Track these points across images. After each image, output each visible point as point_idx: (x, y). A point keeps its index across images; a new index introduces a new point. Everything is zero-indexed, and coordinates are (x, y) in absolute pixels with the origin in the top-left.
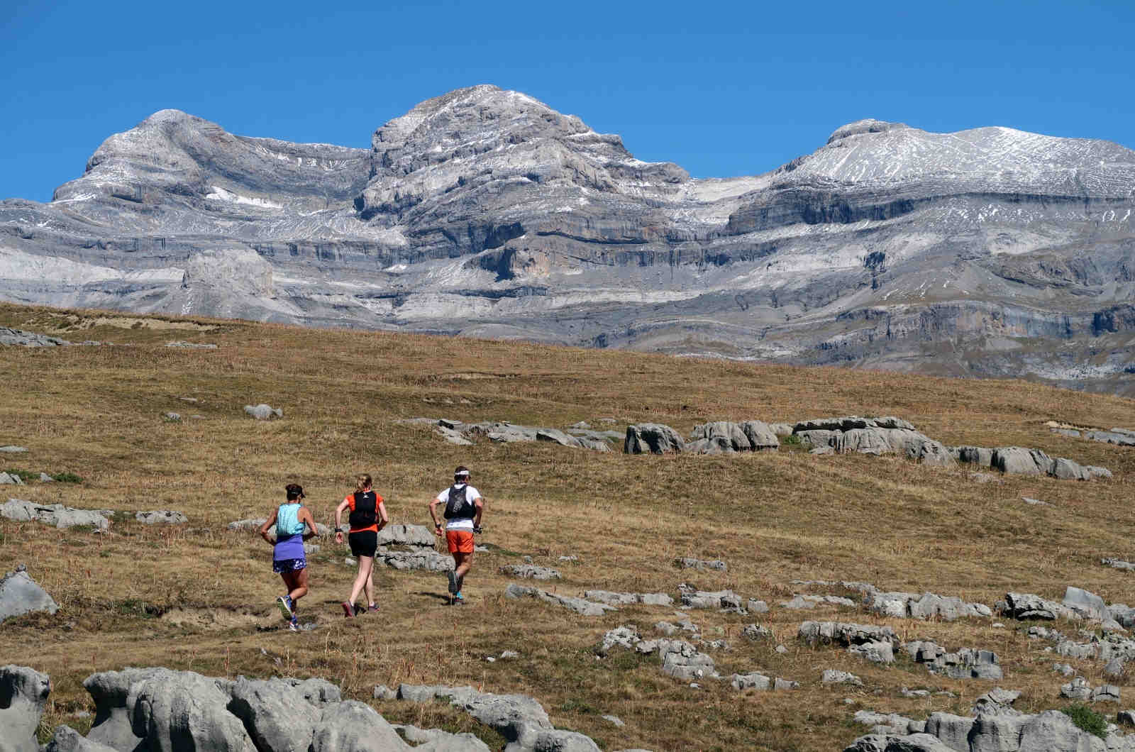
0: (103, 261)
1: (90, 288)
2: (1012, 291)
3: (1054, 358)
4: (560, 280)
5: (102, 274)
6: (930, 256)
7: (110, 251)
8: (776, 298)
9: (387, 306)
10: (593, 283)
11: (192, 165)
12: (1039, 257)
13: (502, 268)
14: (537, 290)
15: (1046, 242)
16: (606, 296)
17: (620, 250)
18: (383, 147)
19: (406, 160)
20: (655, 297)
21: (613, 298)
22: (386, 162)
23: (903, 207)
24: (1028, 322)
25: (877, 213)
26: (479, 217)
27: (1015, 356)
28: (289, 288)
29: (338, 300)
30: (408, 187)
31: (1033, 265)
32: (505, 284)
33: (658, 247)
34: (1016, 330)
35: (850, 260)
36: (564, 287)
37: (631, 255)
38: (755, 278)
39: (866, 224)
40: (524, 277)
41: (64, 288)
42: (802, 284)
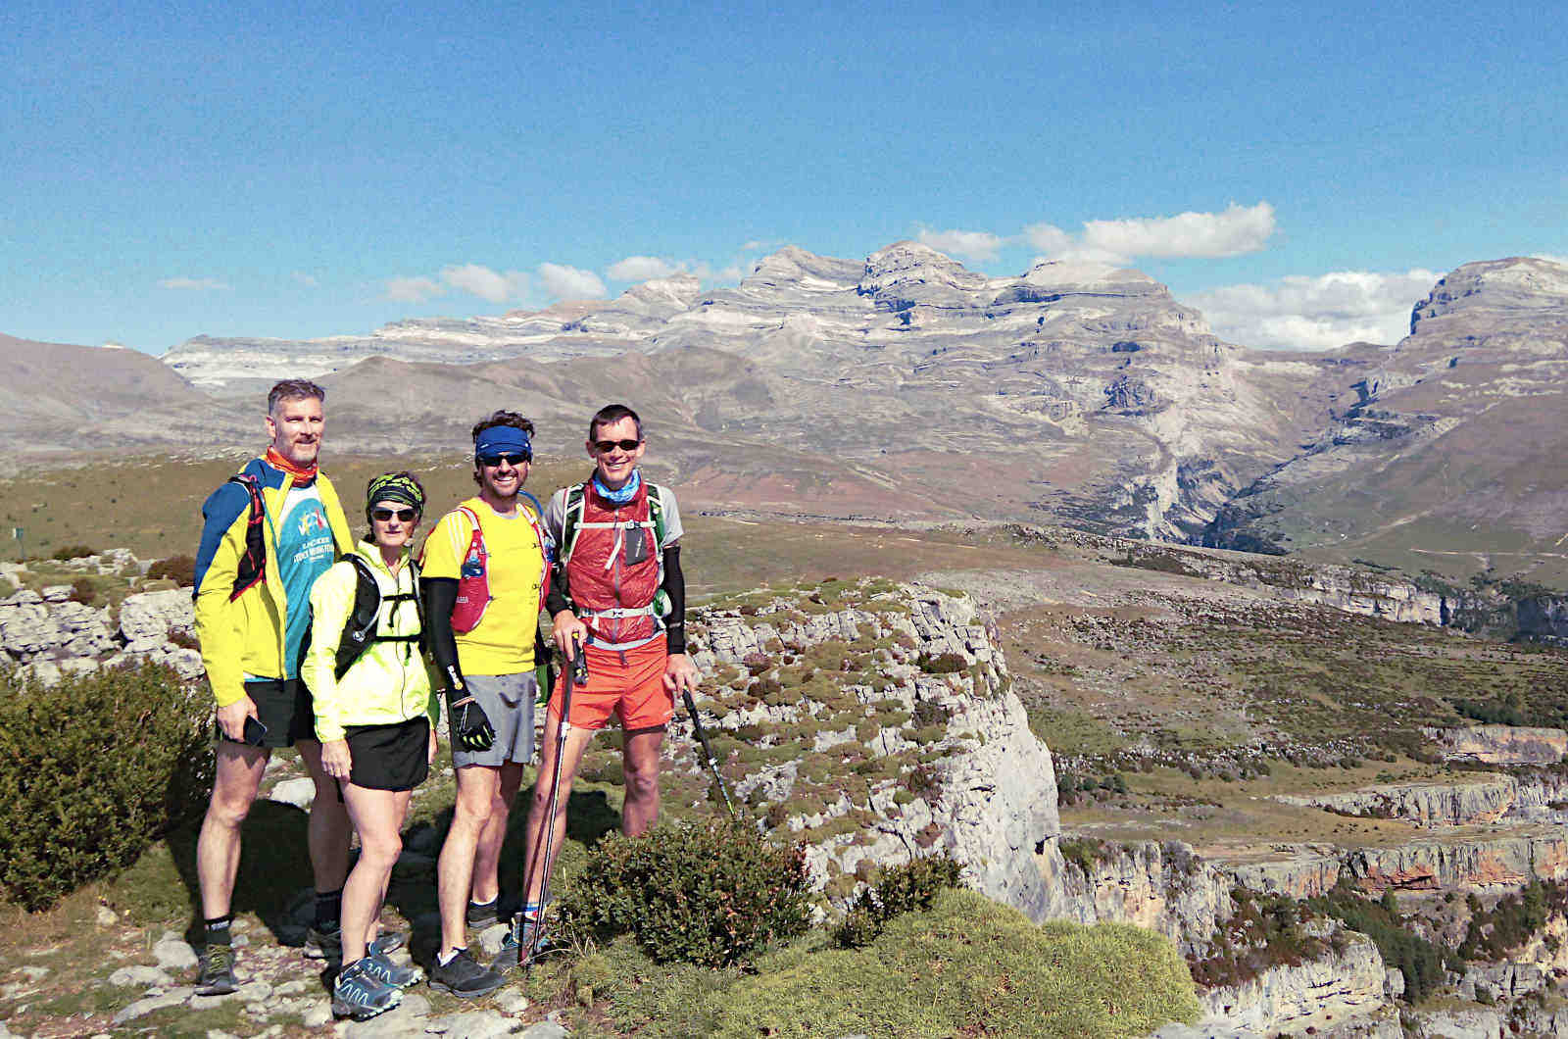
0: (756, 314)
1: (751, 326)
2: (1087, 334)
3: (1096, 363)
4: (929, 325)
5: (755, 320)
6: (1059, 319)
7: (760, 310)
8: (1006, 333)
9: (862, 334)
10: (940, 325)
11: (797, 269)
12: (1100, 321)
13: (906, 319)
14: (918, 329)
15: (1104, 314)
16: (945, 331)
17: (953, 311)
18: (870, 264)
19: (877, 271)
20: (963, 332)
21: (948, 332)
22: (870, 271)
23: (1056, 298)
24: (1089, 348)
25: (1047, 299)
26: (900, 298)
27: (1081, 361)
28: (823, 327)
29: (842, 332)
30: (876, 283)
31: (1097, 324)
32: (905, 327)
33: (968, 310)
34: (1083, 350)
35: (1034, 319)
36: (929, 327)
37: (956, 314)
38: (998, 325)
39: (1044, 303)
40: (913, 323)
41: (739, 326)
42: (1015, 329)
